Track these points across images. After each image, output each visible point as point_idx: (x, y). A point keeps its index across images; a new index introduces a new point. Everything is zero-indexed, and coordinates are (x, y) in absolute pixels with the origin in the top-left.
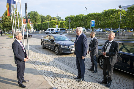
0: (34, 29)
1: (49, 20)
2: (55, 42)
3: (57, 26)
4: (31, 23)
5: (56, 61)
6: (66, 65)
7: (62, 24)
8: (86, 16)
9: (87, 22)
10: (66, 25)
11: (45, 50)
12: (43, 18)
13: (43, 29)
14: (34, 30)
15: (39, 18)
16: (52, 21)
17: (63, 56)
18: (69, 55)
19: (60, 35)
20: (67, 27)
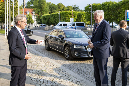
0: (38, 23)
1: (60, 11)
2: (65, 39)
3: (73, 19)
4: (34, 14)
5: (64, 68)
6: (80, 75)
7: (79, 16)
8: (118, 4)
9: (119, 13)
10: (86, 18)
11: (49, 52)
12: (52, 8)
13: (52, 24)
14: (38, 25)
15: (46, 7)
16: (65, 11)
17: (77, 62)
18: (86, 61)
19: (74, 30)
20: (87, 21)
